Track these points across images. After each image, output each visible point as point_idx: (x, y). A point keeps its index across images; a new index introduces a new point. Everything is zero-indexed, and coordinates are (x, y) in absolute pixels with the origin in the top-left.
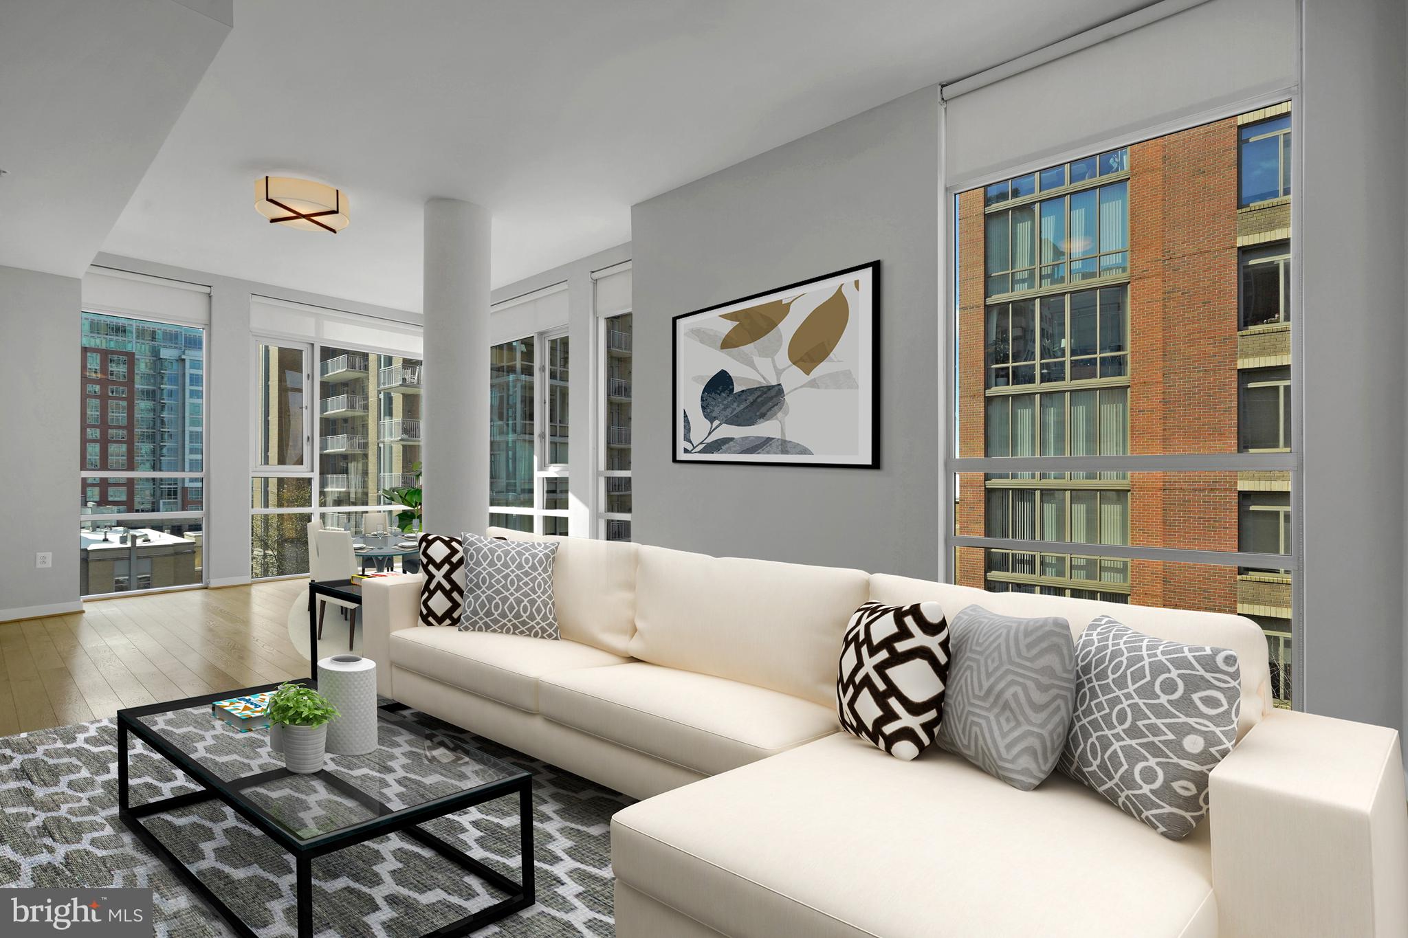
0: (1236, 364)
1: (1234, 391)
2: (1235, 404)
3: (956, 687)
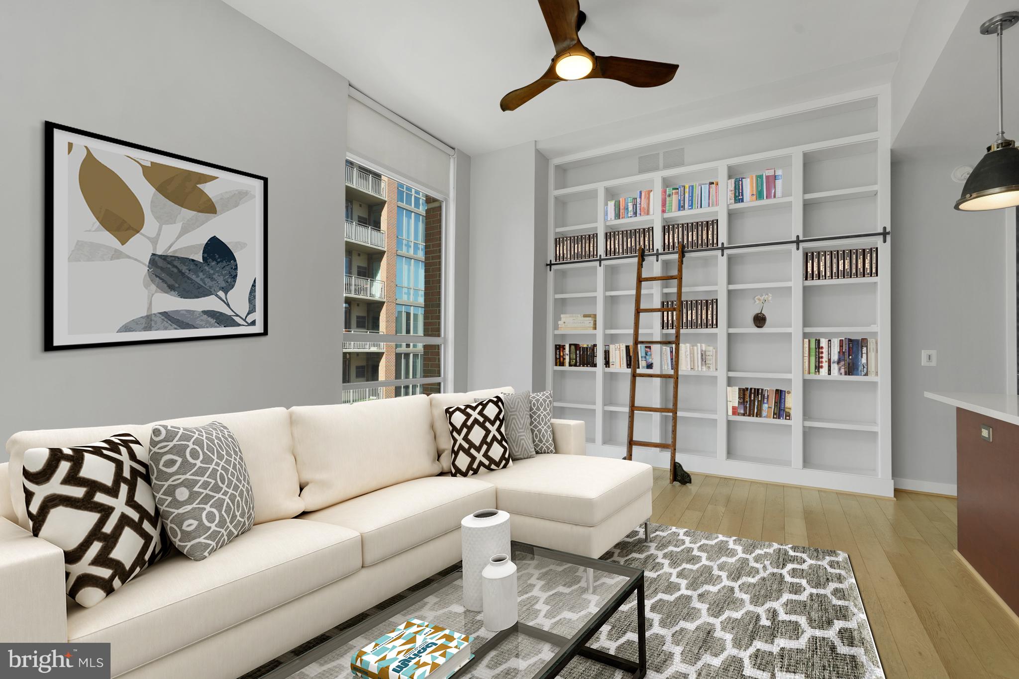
3: (510, 429)
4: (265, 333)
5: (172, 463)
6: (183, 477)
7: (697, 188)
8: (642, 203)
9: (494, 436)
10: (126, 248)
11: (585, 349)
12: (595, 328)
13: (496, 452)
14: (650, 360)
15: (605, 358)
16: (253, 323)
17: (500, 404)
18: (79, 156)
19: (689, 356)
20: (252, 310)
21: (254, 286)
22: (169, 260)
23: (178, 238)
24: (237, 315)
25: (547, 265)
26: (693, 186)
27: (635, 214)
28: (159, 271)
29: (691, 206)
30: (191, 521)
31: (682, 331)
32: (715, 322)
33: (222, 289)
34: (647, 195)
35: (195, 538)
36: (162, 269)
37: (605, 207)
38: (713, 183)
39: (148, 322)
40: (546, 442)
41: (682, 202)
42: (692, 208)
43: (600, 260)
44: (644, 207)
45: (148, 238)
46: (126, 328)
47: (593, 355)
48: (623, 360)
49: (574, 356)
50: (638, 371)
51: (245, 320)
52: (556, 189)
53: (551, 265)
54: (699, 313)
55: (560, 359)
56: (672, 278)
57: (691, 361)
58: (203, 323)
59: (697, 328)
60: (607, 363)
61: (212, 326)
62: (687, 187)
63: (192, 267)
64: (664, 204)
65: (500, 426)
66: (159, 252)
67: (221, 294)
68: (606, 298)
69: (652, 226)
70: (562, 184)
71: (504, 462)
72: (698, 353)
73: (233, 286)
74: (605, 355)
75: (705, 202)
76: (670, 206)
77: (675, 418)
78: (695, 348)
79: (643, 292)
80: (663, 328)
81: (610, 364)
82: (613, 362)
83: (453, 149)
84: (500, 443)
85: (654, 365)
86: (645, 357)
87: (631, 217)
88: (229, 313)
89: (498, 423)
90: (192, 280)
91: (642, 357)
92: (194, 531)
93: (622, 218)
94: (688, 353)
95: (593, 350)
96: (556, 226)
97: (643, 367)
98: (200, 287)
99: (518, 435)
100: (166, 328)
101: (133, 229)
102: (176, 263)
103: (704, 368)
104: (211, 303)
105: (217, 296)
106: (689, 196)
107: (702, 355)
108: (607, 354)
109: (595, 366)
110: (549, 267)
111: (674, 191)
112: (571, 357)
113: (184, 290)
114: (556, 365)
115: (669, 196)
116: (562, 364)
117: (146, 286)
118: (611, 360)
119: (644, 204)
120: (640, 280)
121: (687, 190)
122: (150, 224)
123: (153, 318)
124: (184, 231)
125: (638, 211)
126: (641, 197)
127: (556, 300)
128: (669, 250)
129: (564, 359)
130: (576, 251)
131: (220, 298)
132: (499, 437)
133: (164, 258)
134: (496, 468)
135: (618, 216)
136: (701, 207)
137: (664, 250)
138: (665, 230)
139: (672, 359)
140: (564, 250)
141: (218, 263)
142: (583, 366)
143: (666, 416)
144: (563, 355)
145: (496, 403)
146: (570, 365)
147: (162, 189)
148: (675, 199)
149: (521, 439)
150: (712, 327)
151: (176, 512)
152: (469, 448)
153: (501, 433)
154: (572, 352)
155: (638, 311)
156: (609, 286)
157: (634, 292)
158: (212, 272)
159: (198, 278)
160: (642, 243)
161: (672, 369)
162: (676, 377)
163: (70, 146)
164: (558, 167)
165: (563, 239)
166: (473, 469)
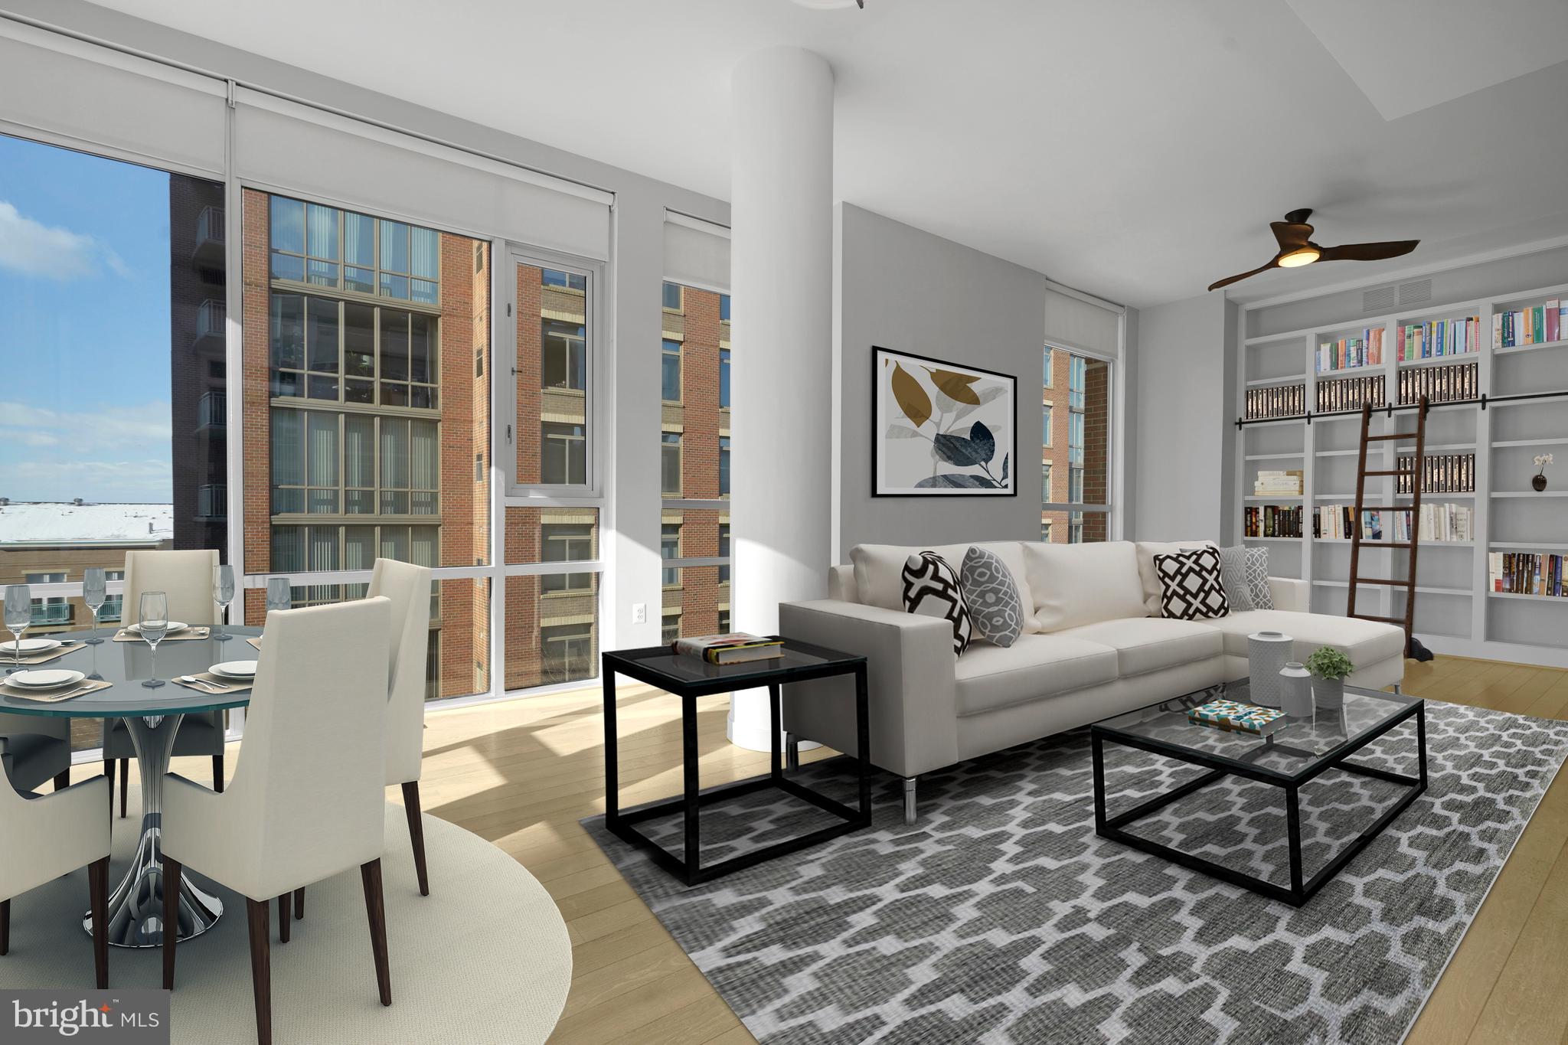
0: (540, 417)
1: (539, 439)
2: (539, 450)
3: (1227, 581)
4: (1015, 495)
5: (982, 575)
6: (991, 586)
7: (1449, 325)
8: (1370, 347)
9: (1212, 585)
10: (920, 430)
11: (1287, 513)
12: (1302, 493)
13: (1215, 600)
14: (1377, 528)
15: (1315, 525)
16: (1006, 486)
17: (1216, 555)
18: (892, 367)
19: (1432, 521)
20: (1005, 477)
21: (1007, 458)
22: (948, 438)
23: (953, 423)
24: (994, 480)
25: (1236, 424)
26: (1443, 324)
27: (1360, 362)
28: (941, 445)
29: (1441, 351)
30: (999, 618)
31: (1423, 496)
32: (1470, 484)
33: (984, 460)
34: (1378, 336)
35: (1002, 631)
36: (943, 444)
37: (1317, 353)
38: (1471, 319)
39: (934, 482)
40: (1263, 597)
41: (1427, 346)
42: (1442, 355)
43: (1309, 417)
44: (1372, 353)
45: (934, 423)
46: (920, 485)
47: (1298, 521)
48: (1339, 527)
49: (1272, 522)
50: (1361, 541)
51: (1000, 484)
52: (1248, 337)
53: (1240, 423)
54: (1449, 472)
55: (1251, 526)
56: (1410, 436)
57: (1435, 527)
58: (970, 484)
59: (1446, 491)
60: (1317, 532)
61: (977, 487)
62: (1434, 323)
63: (963, 443)
64: (1401, 348)
65: (1218, 576)
66: (941, 433)
67: (983, 463)
68: (1317, 460)
69: (1383, 374)
70: (1254, 332)
71: (1223, 611)
72: (1445, 517)
73: (991, 458)
74: (1315, 520)
75: (1460, 347)
76: (1410, 351)
77: (1412, 595)
78: (1442, 509)
79: (1369, 451)
80: (1399, 492)
81: (1322, 533)
82: (1326, 530)
83: (1123, 306)
84: (1218, 592)
85: (1383, 534)
86: (1371, 523)
87: (1354, 366)
88: (989, 478)
89: (1215, 573)
90: (962, 452)
91: (1366, 523)
92: (1001, 625)
93: (1342, 368)
94: (1432, 517)
95: (1298, 514)
96: (1247, 380)
97: (1368, 537)
98: (968, 458)
99: (1235, 586)
100: (945, 487)
101: (924, 416)
102: (953, 440)
103: (1455, 538)
104: (975, 470)
105: (980, 465)
106: (1438, 338)
107: (1451, 519)
108: (1317, 519)
109: (1300, 535)
110: (1238, 426)
111: (1416, 330)
112: (1267, 523)
113: (958, 460)
114: (1246, 535)
115: (1409, 336)
116: (1255, 534)
117: (933, 456)
118: (1322, 528)
119: (1373, 349)
120: (1365, 439)
121: (1434, 329)
122: (936, 413)
123: (937, 478)
124: (958, 418)
125: (1365, 359)
126: (1368, 339)
127: (1247, 462)
128: (1407, 403)
129: (1257, 527)
130: (1275, 406)
131: (982, 467)
132: (1217, 587)
133: (944, 436)
134: (1214, 616)
135: (1335, 365)
136: (1455, 353)
137: (1400, 403)
138: (1402, 375)
139: (1408, 525)
140: (1259, 404)
141: (981, 441)
142: (1284, 536)
143: (1400, 592)
144: (1256, 521)
145: (1212, 554)
146: (1266, 535)
147: (943, 388)
148: (1417, 341)
149: (1238, 592)
150: (1467, 491)
151: (987, 610)
152: (1185, 595)
153: (1219, 583)
154: (1268, 517)
155: (1362, 474)
156: (1319, 445)
157: (1357, 452)
158: (976, 447)
159: (967, 452)
160: (1368, 395)
161: (1409, 539)
162: (1414, 548)
163: (887, 361)
164: (1249, 313)
165: (1257, 391)
166: (1188, 615)
